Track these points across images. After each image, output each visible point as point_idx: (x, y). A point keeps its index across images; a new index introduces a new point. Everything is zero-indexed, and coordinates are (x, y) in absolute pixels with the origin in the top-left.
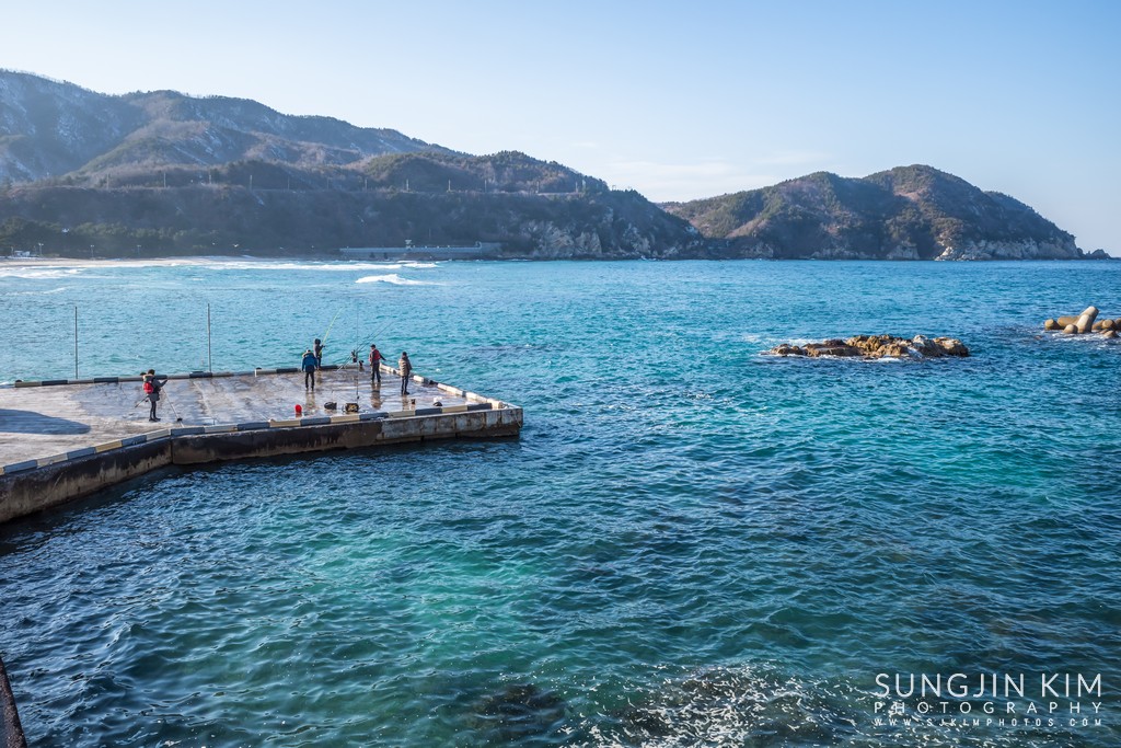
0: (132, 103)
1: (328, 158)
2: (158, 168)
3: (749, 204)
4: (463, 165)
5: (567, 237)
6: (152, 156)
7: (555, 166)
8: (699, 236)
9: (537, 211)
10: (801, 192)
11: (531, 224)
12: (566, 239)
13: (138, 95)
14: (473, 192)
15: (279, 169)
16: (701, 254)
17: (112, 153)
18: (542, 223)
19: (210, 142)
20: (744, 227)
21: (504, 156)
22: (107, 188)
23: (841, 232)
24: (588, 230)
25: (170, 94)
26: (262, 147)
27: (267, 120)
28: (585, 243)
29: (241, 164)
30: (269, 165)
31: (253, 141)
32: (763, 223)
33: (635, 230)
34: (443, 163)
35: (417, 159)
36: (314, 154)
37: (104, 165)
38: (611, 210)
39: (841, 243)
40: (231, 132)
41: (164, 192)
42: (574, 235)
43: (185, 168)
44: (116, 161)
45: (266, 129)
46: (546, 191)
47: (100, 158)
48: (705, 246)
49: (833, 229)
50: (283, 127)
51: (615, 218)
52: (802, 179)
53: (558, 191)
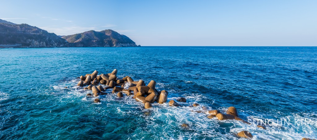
3: (78, 36)
5: (38, 43)
7: (35, 27)
8: (68, 42)
9: (31, 37)
10: (88, 34)
11: (29, 40)
12: (37, 43)
14: (14, 32)
16: (68, 46)
18: (32, 40)
20: (77, 41)
21: (23, 25)
23: (96, 42)
24: (43, 41)
28: (42, 44)
32: (81, 40)
33: (53, 41)
34: (7, 26)
38: (48, 37)
39: (96, 44)
42: (40, 42)
46: (33, 33)
48: (69, 45)
49: (94, 41)
51: (49, 39)
52: (88, 31)
53: (36, 33)
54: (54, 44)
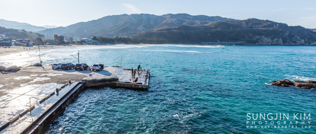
0: (163, 16)
1: (201, 24)
2: (165, 28)
4: (236, 23)
5: (270, 40)
6: (165, 26)
7: (267, 21)
9: (260, 33)
11: (256, 36)
13: (164, 15)
14: (238, 29)
15: (189, 27)
17: (158, 26)
18: (261, 36)
19: (176, 22)
22: (156, 32)
24: (278, 37)
25: (170, 14)
26: (186, 22)
27: (188, 17)
28: (276, 41)
29: (181, 26)
30: (187, 26)
31: (184, 21)
34: (230, 23)
35: (223, 22)
36: (198, 23)
37: (157, 28)
38: (288, 32)
40: (180, 20)
41: (166, 32)
42: (272, 39)
43: (170, 27)
44: (159, 27)
45: (188, 19)
46: (263, 28)
47: (156, 27)
50: (192, 18)
51: (290, 34)
53: (267, 27)
54: (298, 42)
